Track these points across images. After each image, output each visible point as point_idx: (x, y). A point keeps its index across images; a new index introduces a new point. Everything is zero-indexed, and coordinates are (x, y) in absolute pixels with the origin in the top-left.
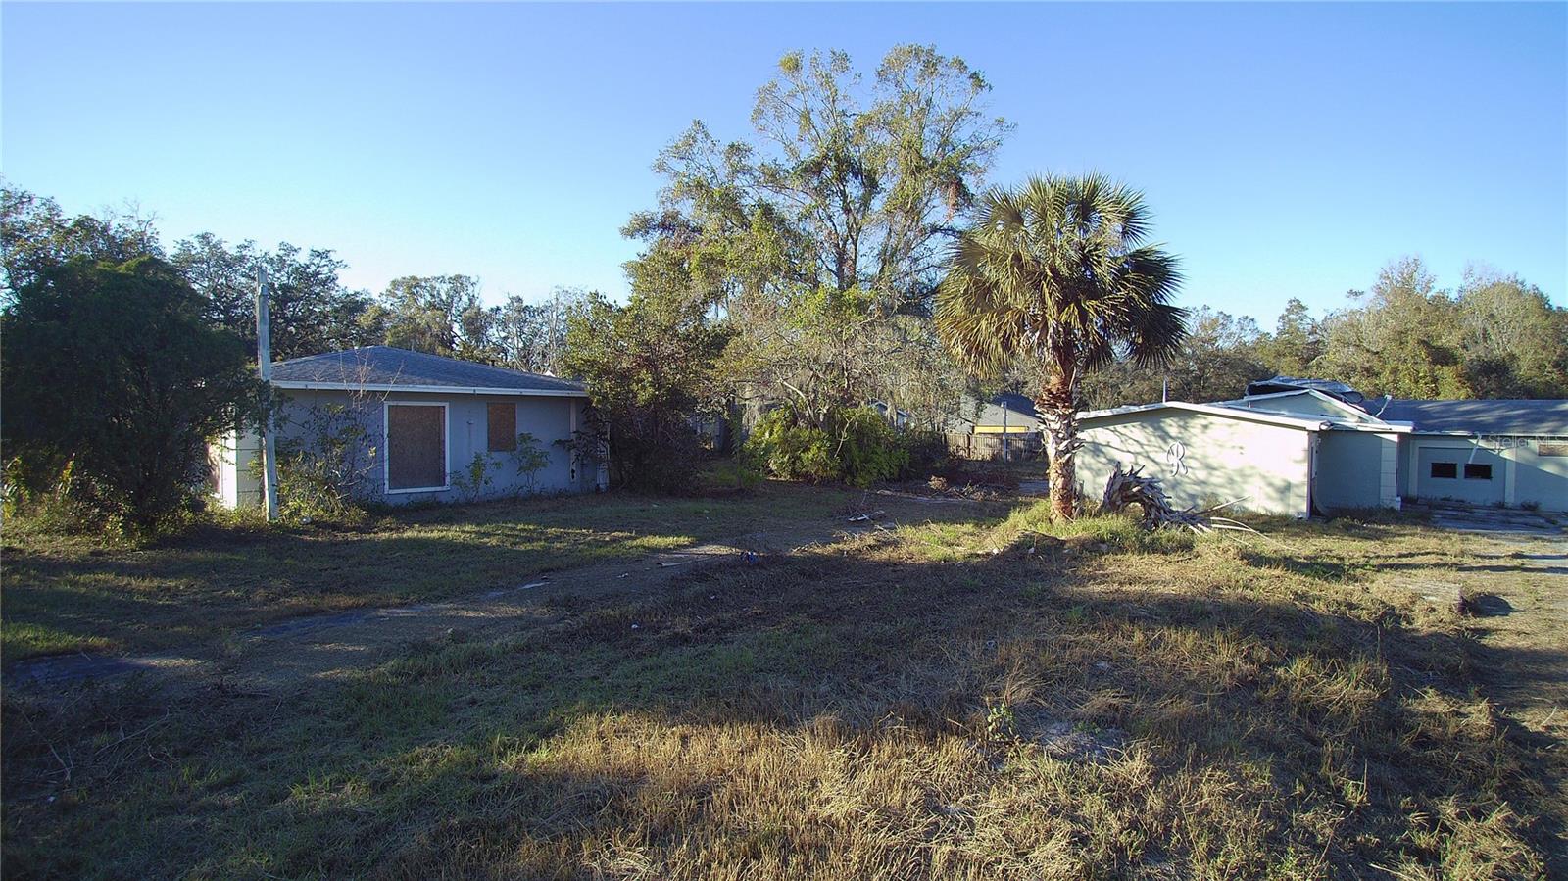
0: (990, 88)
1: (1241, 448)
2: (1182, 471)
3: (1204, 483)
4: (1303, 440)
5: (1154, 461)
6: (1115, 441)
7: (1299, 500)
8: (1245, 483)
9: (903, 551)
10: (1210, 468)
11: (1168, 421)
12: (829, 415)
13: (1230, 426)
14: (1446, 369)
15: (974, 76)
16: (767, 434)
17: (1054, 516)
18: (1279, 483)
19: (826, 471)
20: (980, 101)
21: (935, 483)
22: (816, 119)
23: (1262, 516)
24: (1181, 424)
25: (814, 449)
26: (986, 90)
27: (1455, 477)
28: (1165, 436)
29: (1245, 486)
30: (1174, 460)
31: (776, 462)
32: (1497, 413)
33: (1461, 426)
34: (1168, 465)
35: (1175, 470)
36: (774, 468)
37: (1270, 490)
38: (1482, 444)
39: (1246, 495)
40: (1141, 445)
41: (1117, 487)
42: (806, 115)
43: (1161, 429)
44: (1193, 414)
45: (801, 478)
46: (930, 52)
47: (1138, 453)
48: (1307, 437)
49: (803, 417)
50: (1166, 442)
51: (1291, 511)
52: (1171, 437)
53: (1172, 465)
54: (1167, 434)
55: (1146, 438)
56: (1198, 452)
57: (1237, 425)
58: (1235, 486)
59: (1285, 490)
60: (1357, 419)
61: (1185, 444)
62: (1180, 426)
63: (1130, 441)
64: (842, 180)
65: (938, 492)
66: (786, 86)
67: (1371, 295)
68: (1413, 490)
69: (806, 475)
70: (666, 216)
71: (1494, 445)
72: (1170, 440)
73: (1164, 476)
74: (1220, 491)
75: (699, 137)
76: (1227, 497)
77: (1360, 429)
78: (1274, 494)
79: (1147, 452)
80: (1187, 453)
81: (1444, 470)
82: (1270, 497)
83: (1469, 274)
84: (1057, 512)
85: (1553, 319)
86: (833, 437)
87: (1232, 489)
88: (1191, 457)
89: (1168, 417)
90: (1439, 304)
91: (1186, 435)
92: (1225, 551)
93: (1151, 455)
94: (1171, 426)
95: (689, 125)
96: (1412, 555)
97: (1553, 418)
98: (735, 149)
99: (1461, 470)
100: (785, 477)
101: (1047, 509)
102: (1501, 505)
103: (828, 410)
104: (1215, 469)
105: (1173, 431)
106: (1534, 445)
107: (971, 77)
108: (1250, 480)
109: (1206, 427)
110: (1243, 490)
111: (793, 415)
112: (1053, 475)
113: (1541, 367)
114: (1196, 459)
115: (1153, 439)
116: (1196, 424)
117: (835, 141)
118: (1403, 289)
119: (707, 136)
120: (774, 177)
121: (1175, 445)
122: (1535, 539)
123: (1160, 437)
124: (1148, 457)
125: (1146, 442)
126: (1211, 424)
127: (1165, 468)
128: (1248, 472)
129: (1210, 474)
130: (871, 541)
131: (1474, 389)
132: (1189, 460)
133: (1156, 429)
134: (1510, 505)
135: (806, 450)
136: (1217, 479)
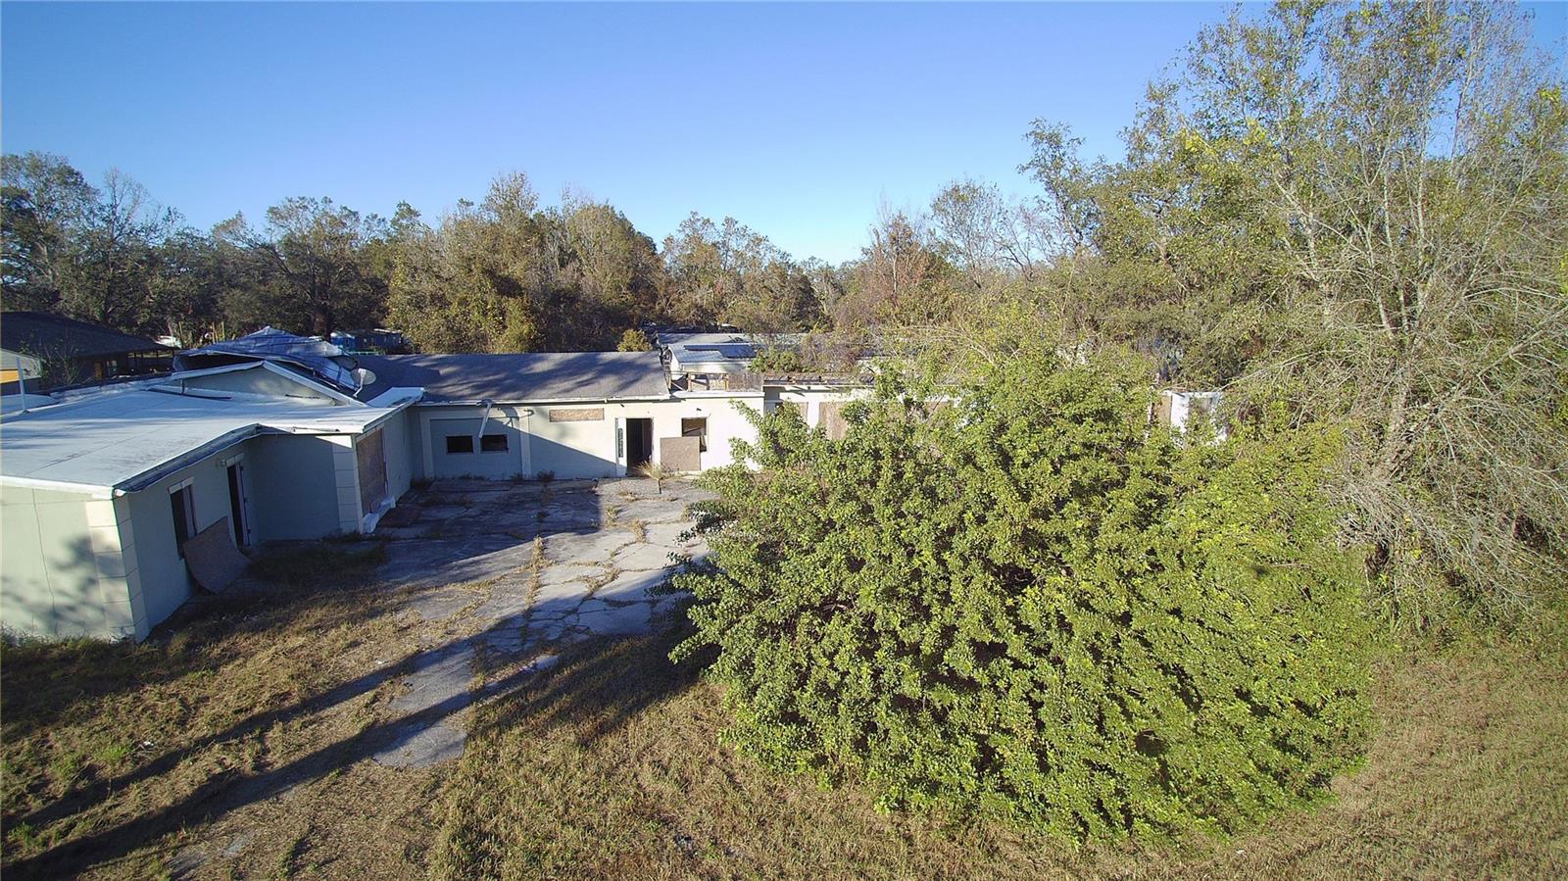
14: (512, 300)
27: (471, 451)
67: (478, 205)
68: (429, 472)
81: (459, 444)
85: (632, 244)
99: (477, 445)
102: (519, 479)
113: (617, 289)
134: (527, 478)
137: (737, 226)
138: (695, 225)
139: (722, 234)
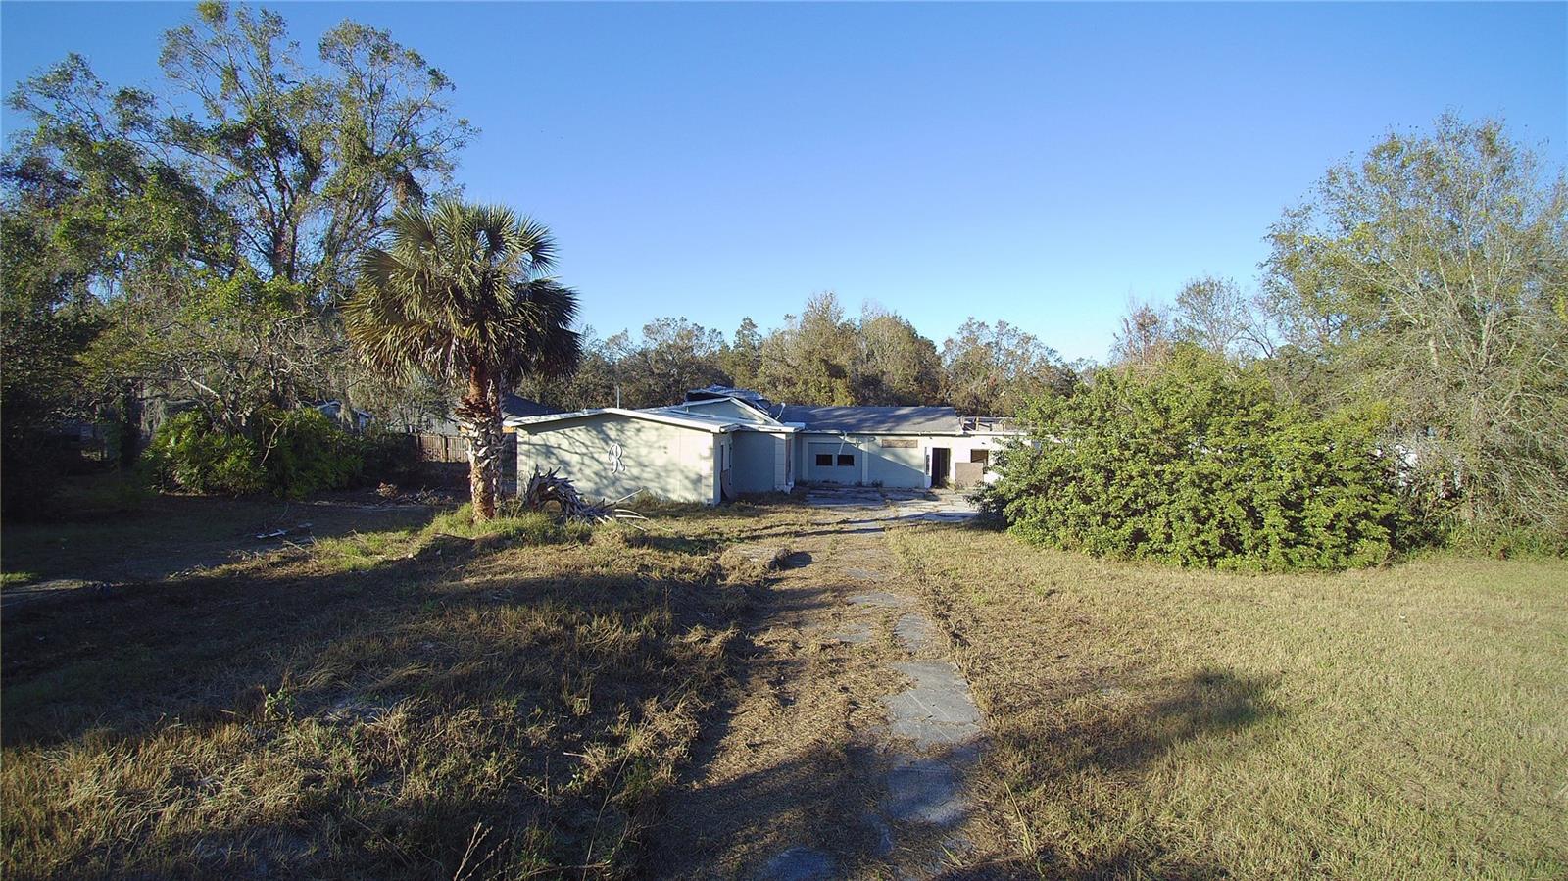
0: (453, 88)
1: (666, 448)
2: (621, 469)
3: (638, 478)
4: (710, 440)
5: (597, 460)
6: (565, 444)
7: (707, 490)
8: (668, 477)
9: (312, 565)
10: (641, 465)
11: (609, 425)
12: (254, 418)
13: (657, 429)
14: (838, 381)
15: (433, 72)
16: (172, 441)
17: (476, 518)
18: (693, 476)
19: (249, 483)
20: (442, 96)
21: (383, 490)
22: (244, 77)
23: (681, 503)
24: (619, 427)
25: (232, 459)
26: (447, 90)
27: (831, 465)
28: (606, 439)
29: (670, 480)
30: (614, 459)
31: (182, 475)
32: (858, 416)
33: (834, 427)
34: (609, 464)
35: (615, 468)
36: (181, 481)
37: (687, 483)
38: (847, 439)
39: (669, 487)
40: (587, 447)
41: (535, 487)
42: (232, 73)
43: (602, 432)
44: (627, 419)
45: (217, 494)
46: (385, 37)
47: (585, 454)
48: (712, 438)
49: (220, 421)
50: (607, 444)
51: (703, 499)
52: (611, 440)
53: (613, 464)
54: (608, 436)
55: (590, 440)
56: (633, 452)
57: (662, 428)
58: (661, 481)
59: (698, 481)
60: (763, 422)
61: (622, 445)
62: (618, 430)
63: (578, 444)
64: (274, 154)
65: (388, 499)
66: (205, 34)
67: (800, 318)
68: (805, 477)
69: (223, 488)
70: (30, 162)
71: (854, 441)
72: (610, 442)
73: (606, 473)
74: (650, 485)
75: (79, 74)
76: (654, 489)
77: (761, 430)
78: (690, 486)
79: (591, 453)
80: (624, 453)
81: (824, 460)
82: (687, 489)
83: (865, 308)
84: (479, 513)
85: (917, 345)
86: (259, 445)
87: (659, 483)
88: (627, 457)
89: (608, 422)
90: (846, 332)
91: (623, 437)
92: (614, 537)
93: (596, 455)
94: (611, 429)
95: (65, 59)
96: (771, 527)
97: (891, 421)
98: (126, 96)
99: (835, 460)
100: (197, 492)
101: (470, 512)
102: (860, 484)
103: (251, 413)
104: (645, 466)
105: (613, 434)
106: (879, 440)
107: (430, 73)
108: (673, 474)
109: (639, 430)
110: (667, 483)
111: (206, 417)
112: (474, 480)
113: (907, 381)
114: (631, 458)
115: (597, 441)
116: (631, 428)
117: (265, 110)
118: (821, 318)
119: (88, 74)
120: (187, 134)
121: (615, 447)
122: (864, 509)
123: (602, 439)
124: (593, 457)
125: (590, 444)
126: (643, 427)
127: (606, 466)
128: (671, 468)
129: (643, 471)
130: (275, 558)
131: (856, 397)
132: (627, 459)
133: (599, 433)
134: (865, 484)
135: (222, 459)
136: (647, 474)
137: (1008, 328)
138: (972, 329)
139: (995, 335)
